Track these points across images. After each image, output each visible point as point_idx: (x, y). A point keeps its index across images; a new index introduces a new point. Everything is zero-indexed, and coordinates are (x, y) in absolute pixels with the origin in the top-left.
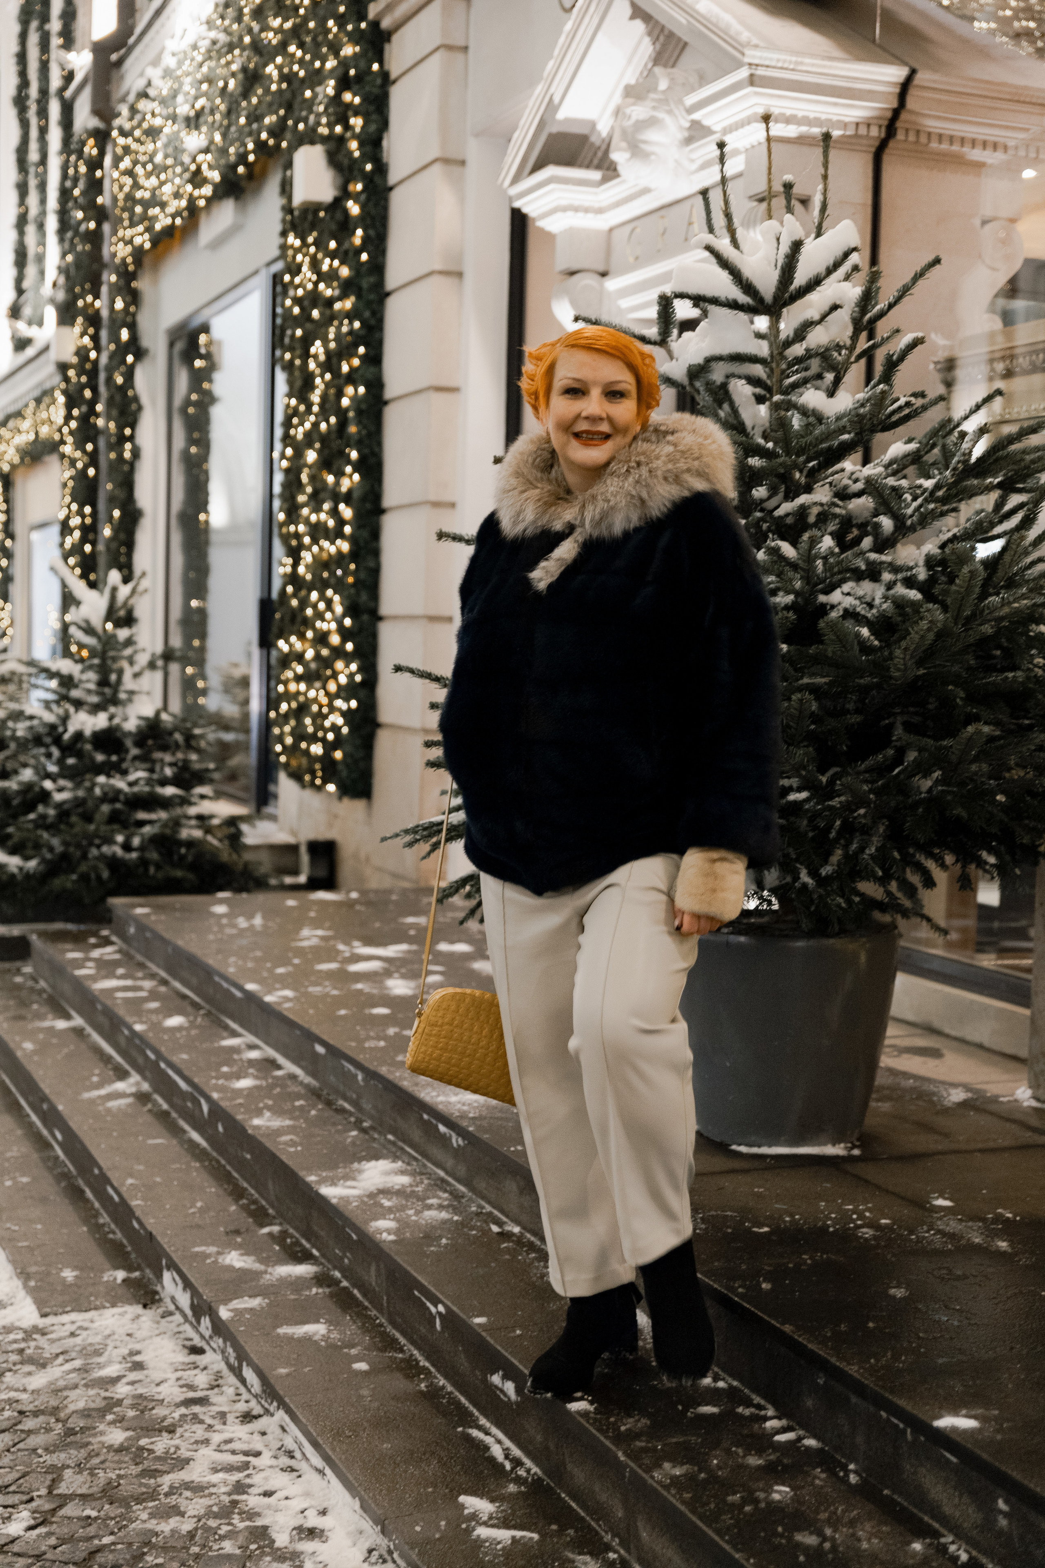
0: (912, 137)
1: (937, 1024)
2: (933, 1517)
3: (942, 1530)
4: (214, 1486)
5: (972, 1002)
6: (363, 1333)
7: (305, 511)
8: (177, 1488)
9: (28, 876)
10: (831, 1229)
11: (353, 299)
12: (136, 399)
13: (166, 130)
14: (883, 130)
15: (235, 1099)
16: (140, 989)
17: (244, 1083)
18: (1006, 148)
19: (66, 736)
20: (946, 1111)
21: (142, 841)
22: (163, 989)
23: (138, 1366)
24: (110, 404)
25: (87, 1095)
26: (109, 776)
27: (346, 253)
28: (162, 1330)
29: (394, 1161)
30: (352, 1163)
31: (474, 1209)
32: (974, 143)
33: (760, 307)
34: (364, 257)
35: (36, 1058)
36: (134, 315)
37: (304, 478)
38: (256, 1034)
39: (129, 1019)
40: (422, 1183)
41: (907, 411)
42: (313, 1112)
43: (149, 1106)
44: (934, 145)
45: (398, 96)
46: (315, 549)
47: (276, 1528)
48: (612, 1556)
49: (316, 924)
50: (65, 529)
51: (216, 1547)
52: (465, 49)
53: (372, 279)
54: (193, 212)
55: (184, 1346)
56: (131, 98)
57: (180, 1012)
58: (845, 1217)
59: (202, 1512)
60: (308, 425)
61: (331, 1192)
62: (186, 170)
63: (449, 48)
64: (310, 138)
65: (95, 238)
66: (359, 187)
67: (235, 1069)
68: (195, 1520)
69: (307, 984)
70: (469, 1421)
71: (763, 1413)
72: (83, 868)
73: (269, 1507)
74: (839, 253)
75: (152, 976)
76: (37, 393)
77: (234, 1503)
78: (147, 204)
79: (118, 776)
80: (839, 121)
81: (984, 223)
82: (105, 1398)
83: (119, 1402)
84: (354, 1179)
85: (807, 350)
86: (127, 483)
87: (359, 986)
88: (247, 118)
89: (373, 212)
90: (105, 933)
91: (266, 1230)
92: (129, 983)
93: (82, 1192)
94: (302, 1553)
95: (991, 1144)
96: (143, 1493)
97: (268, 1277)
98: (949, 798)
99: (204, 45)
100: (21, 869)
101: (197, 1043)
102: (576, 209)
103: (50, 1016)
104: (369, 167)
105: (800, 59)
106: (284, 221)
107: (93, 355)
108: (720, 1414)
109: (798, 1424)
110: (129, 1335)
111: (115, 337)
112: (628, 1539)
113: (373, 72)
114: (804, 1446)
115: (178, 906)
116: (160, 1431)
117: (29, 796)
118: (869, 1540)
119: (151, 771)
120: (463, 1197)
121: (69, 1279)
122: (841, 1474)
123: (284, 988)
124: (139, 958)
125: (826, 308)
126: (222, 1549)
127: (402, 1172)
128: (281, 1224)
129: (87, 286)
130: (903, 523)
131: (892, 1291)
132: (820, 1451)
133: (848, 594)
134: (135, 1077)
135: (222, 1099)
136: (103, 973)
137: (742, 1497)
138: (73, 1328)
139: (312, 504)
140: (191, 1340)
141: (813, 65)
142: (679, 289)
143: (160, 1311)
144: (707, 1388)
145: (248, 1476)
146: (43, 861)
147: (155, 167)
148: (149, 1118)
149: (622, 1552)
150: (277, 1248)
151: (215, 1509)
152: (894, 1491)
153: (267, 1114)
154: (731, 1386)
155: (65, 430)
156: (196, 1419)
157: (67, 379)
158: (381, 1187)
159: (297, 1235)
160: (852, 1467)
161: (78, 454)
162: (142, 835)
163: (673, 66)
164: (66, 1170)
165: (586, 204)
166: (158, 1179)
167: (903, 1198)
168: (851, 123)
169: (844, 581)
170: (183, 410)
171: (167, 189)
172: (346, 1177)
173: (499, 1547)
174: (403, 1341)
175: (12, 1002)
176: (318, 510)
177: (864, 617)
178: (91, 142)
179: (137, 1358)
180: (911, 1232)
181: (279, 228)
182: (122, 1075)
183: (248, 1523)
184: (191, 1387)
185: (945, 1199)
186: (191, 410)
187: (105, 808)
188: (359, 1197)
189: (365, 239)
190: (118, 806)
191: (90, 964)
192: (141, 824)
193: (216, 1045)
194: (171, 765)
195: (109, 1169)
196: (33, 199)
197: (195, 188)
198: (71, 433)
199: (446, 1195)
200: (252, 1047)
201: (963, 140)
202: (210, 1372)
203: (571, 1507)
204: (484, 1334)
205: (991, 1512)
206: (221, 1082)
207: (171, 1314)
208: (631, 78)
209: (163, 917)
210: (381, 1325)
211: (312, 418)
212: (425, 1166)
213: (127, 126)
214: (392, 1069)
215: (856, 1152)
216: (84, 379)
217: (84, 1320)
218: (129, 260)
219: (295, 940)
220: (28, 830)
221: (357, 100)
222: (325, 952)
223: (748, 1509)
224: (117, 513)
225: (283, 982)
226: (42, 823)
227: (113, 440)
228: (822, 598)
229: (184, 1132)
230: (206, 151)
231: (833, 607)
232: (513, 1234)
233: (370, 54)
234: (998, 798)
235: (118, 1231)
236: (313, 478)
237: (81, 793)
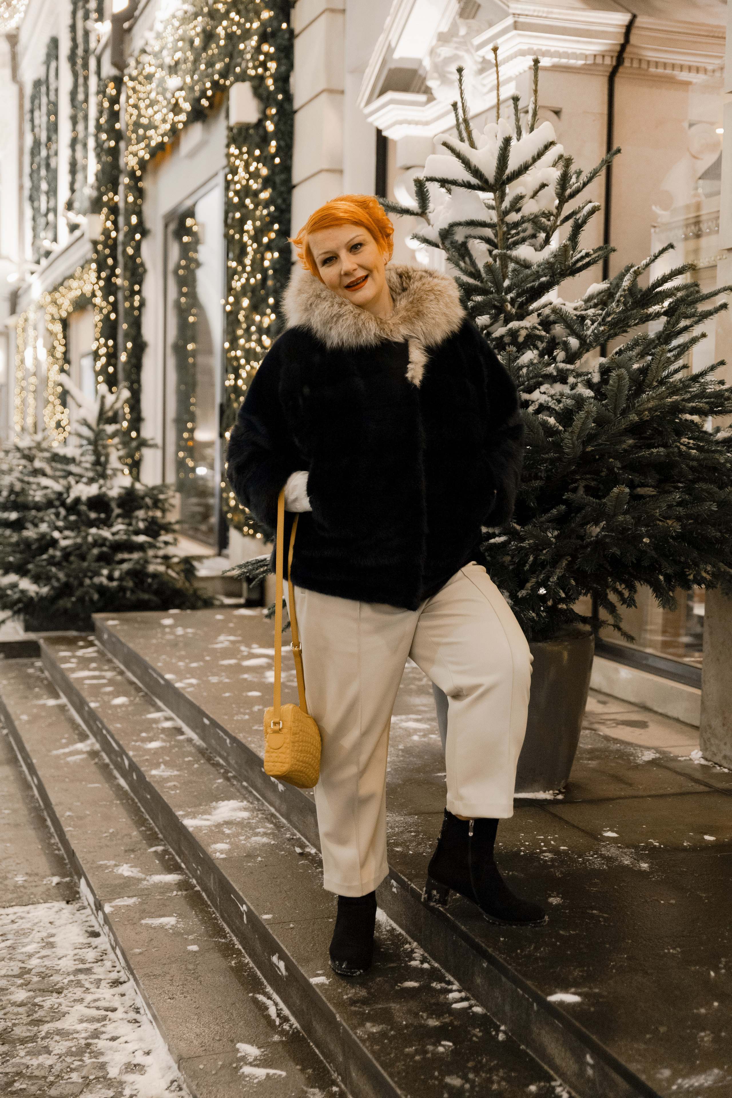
0: (635, 64)
1: (649, 704)
2: (550, 1066)
3: (555, 1076)
4: (78, 1032)
5: (672, 688)
6: (202, 924)
7: (242, 341)
8: (51, 1033)
9: (42, 599)
10: (522, 853)
11: (270, 190)
12: (142, 265)
13: (157, 76)
14: (615, 59)
15: (144, 756)
16: (103, 677)
17: (154, 745)
18: (706, 71)
19: (69, 501)
20: (637, 767)
21: (121, 574)
22: (119, 678)
23: (51, 945)
24: (125, 268)
25: (55, 752)
26: (98, 528)
27: (265, 158)
28: (74, 919)
29: (242, 802)
30: (212, 802)
31: (288, 836)
32: (681, 68)
33: (486, 187)
34: (277, 160)
35: (27, 726)
36: (140, 206)
37: (241, 317)
38: (172, 710)
39: (88, 699)
40: (257, 817)
41: (587, 260)
42: (196, 766)
43: (96, 760)
44: (652, 70)
45: (300, 46)
46: (248, 368)
47: (112, 1064)
48: (335, 1089)
49: (231, 632)
50: (96, 356)
51: (66, 1077)
52: (343, 11)
53: (283, 176)
54: (174, 132)
55: (86, 931)
56: (136, 53)
57: (125, 694)
58: (536, 844)
59: (64, 1051)
60: (243, 281)
61: (189, 823)
62: (169, 102)
63: (332, 11)
64: (242, 78)
65: (115, 153)
66: (274, 111)
67: (151, 734)
68: (58, 1057)
69: (209, 674)
70: (261, 990)
71: (450, 987)
72: (79, 593)
73: (111, 1049)
74: (541, 146)
75: (114, 669)
76: (82, 262)
77: (88, 1045)
78: (146, 128)
79: (105, 528)
80: (581, 54)
81: (691, 125)
82: (21, 968)
83: (29, 971)
84: (210, 814)
85: (522, 217)
86: (136, 324)
87: (246, 676)
88: (206, 65)
89: (282, 128)
90: (91, 638)
91: (153, 849)
92: (96, 673)
93: (45, 820)
94: (125, 1082)
95: (662, 792)
96: (27, 1037)
97: (145, 882)
98: (607, 540)
99: (180, 14)
100: (37, 593)
101: (130, 717)
102: (409, 122)
103: (45, 697)
104: (280, 97)
105: (550, 10)
106: (228, 137)
107: (113, 234)
108: (419, 987)
109: (473, 996)
110: (51, 923)
111: (128, 222)
112: (346, 1078)
113: (282, 30)
114: (473, 1012)
115: (139, 619)
116: (52, 992)
117: (43, 542)
118: (499, 1083)
119: (130, 524)
120: (283, 827)
121: (20, 882)
122: (494, 1033)
123: (193, 677)
124: (110, 656)
125: (537, 186)
126: (70, 1078)
127: (245, 809)
128: (164, 845)
129: (109, 186)
130: (585, 341)
131: (551, 900)
132: (484, 1016)
133: (544, 393)
134: (92, 740)
135: (134, 756)
136: (81, 666)
137: (416, 1050)
138: (12, 917)
139: (246, 335)
140: (93, 926)
141: (560, 14)
142: (430, 175)
143: (77, 906)
144: (415, 969)
145: (103, 1026)
146: (53, 588)
147: (151, 101)
148: (94, 769)
149: (343, 1086)
150: (157, 862)
151: (74, 1049)
152: (527, 1046)
153: (162, 766)
154: (433, 967)
155: (96, 287)
156: (79, 984)
157: (96, 251)
158: (227, 819)
159: (174, 853)
160: (503, 1028)
161: (104, 304)
162: (121, 569)
163: (474, 17)
164: (37, 805)
165: (417, 119)
166: (88, 812)
167: (583, 831)
168: (590, 55)
169: (541, 384)
170: (176, 272)
171: (158, 117)
172: (204, 813)
173: (256, 1081)
174: (227, 930)
175: (21, 687)
176: (249, 340)
177: (554, 409)
178: (112, 85)
179: (51, 940)
180: (580, 856)
181: (224, 141)
182: (83, 737)
183: (94, 1060)
184: (83, 961)
185: (613, 831)
186: (181, 272)
187: (95, 551)
188: (209, 826)
189: (278, 148)
190: (105, 549)
191: (74, 660)
192: (122, 561)
193: (143, 717)
194: (144, 520)
195: (57, 805)
196: (80, 127)
197: (175, 115)
198: (100, 289)
199: (272, 826)
200: (167, 719)
201: (673, 66)
202: (98, 950)
203: (315, 1052)
204: (267, 927)
205: (582, 1063)
206: (138, 744)
207: (84, 908)
208: (444, 28)
209: (126, 627)
210: (216, 918)
211: (245, 275)
212: (263, 804)
213: (134, 73)
214: (247, 735)
215: (560, 797)
216: (107, 251)
217: (23, 912)
218: (136, 167)
219: (213, 644)
220: (42, 566)
221: (272, 50)
222: (230, 652)
223: (417, 1058)
224: (129, 345)
225: (192, 673)
226: (52, 561)
227: (127, 293)
228: (525, 396)
229: (116, 778)
230: (181, 89)
231: (533, 402)
232: (310, 854)
233: (281, 17)
234: (644, 540)
235: (62, 849)
236: (246, 317)
237: (79, 540)
